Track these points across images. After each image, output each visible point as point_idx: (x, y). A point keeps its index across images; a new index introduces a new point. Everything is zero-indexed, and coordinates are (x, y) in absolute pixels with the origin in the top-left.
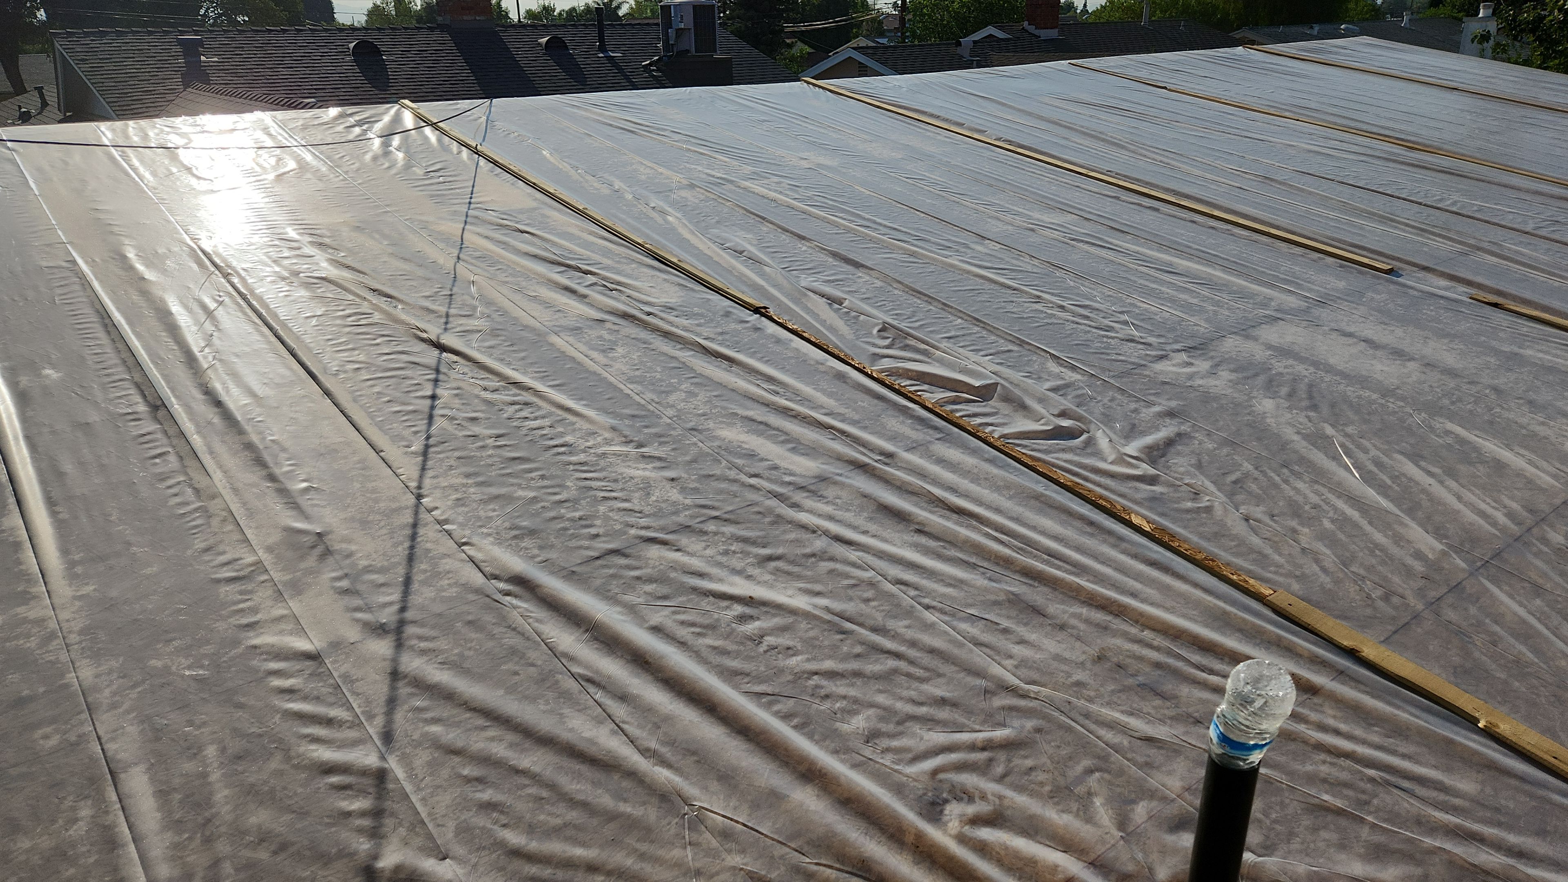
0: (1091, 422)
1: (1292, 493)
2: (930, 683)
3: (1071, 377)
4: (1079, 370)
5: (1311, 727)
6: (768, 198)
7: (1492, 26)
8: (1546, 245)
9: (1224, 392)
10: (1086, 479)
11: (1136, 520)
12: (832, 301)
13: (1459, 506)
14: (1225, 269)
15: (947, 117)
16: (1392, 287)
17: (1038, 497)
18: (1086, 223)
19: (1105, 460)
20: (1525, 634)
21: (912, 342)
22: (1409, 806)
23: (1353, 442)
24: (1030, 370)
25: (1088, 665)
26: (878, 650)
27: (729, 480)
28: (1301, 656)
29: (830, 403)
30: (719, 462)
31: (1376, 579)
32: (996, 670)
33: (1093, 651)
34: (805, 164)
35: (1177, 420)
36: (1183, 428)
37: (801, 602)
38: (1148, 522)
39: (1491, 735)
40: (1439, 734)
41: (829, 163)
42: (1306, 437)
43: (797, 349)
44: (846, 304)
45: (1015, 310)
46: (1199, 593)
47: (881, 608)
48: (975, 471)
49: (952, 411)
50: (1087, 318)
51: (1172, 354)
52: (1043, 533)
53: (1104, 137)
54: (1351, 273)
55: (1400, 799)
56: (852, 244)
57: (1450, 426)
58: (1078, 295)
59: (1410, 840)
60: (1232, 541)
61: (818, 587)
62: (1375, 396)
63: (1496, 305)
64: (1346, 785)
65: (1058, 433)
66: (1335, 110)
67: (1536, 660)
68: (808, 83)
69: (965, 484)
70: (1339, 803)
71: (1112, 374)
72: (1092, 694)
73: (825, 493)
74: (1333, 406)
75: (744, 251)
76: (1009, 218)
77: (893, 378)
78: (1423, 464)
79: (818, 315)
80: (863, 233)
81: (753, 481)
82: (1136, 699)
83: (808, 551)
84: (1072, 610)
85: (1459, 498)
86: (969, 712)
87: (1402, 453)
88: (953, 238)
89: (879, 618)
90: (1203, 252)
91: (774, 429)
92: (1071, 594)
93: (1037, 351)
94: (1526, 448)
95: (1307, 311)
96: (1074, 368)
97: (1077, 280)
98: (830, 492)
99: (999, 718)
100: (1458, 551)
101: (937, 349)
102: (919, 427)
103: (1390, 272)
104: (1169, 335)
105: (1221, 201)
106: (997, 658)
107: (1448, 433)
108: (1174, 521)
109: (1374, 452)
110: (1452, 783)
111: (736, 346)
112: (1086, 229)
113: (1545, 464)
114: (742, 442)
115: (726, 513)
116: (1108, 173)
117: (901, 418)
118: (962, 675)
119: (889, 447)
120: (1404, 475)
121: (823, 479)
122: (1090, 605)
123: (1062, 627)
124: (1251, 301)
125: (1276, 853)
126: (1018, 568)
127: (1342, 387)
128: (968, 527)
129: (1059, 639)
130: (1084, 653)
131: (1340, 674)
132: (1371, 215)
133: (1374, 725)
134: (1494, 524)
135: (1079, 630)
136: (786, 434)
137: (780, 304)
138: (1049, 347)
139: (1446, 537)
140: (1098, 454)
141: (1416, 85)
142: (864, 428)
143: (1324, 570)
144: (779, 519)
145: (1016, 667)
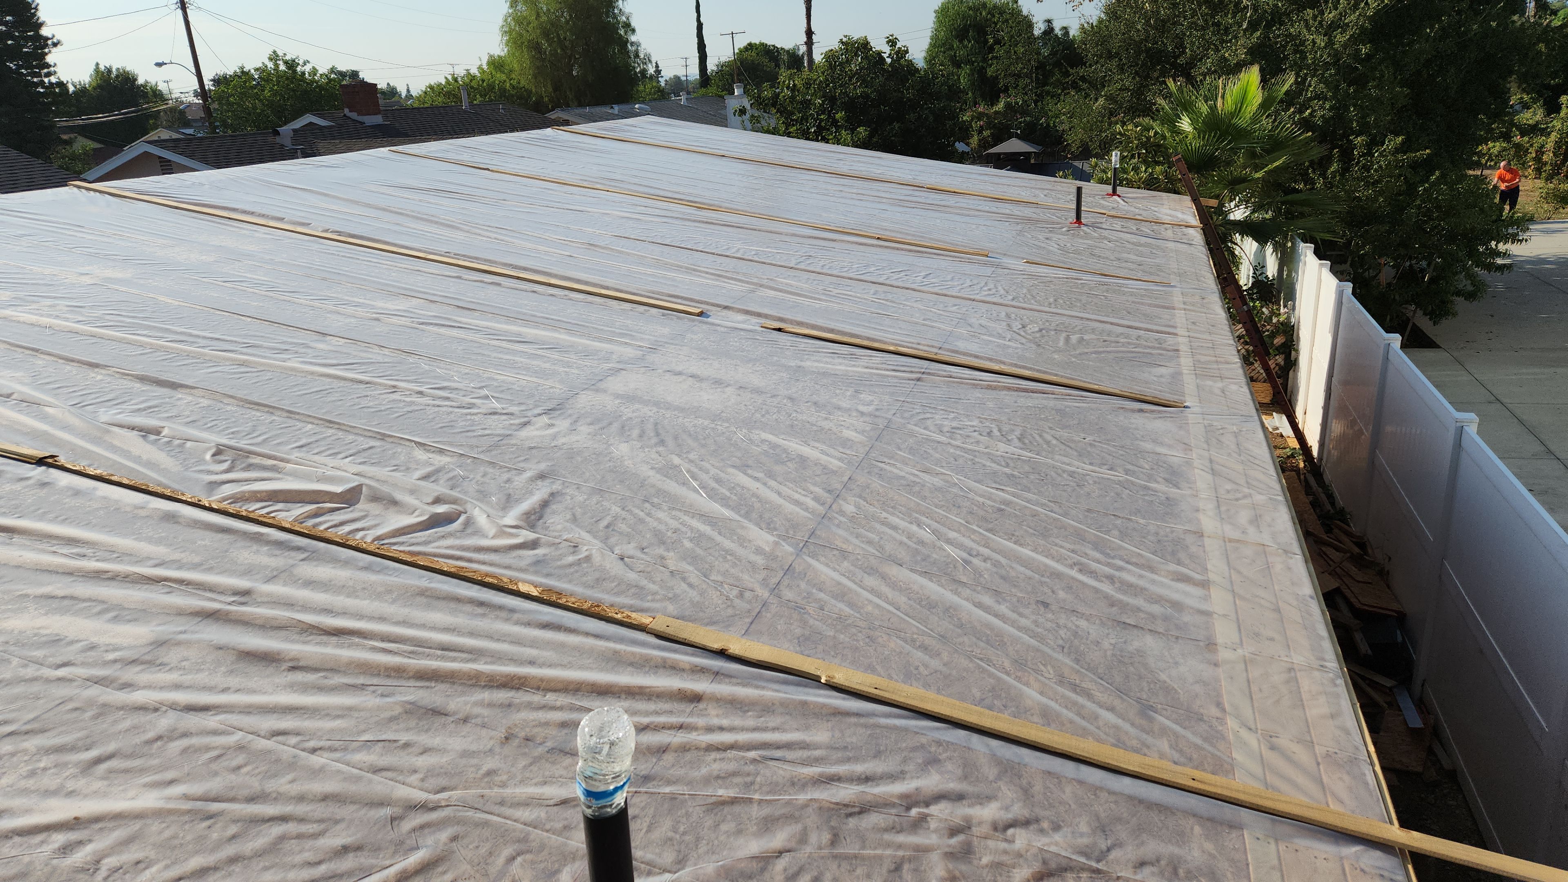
0: (466, 502)
1: (655, 524)
2: (327, 834)
3: (440, 461)
4: (448, 453)
5: (700, 732)
6: (39, 326)
7: (746, 103)
8: (806, 275)
9: (585, 445)
10: (470, 560)
11: (524, 588)
12: (146, 432)
13: (780, 501)
14: (568, 331)
15: (263, 212)
16: (705, 327)
17: (423, 593)
18: (433, 306)
19: (485, 536)
20: (841, 595)
21: (257, 460)
22: (783, 771)
23: (696, 466)
24: (397, 462)
25: (497, 749)
26: (258, 821)
27: (26, 681)
28: (684, 670)
29: (161, 551)
30: (8, 661)
31: (731, 581)
32: (403, 792)
33: (501, 733)
34: (87, 280)
35: (548, 481)
36: (554, 487)
37: (150, 800)
38: (536, 587)
39: (832, 687)
40: (794, 700)
41: (119, 275)
42: (659, 471)
43: (105, 498)
44: (165, 432)
45: (371, 404)
46: (591, 641)
47: (257, 771)
48: (351, 583)
49: (314, 526)
50: (448, 399)
51: (534, 419)
52: (433, 628)
53: (437, 220)
54: (672, 319)
55: (776, 769)
56: (165, 363)
57: (765, 436)
58: (435, 377)
59: (789, 803)
60: (613, 582)
61: (169, 775)
62: (706, 423)
63: (779, 330)
64: (734, 774)
65: (436, 521)
66: (636, 181)
67: (852, 612)
68: (79, 187)
69: (340, 601)
70: (732, 793)
71: (480, 449)
72: (504, 777)
73: (165, 660)
74: (676, 438)
75: (12, 394)
76: (350, 310)
77: (239, 504)
78: (750, 472)
79: (129, 452)
80: (177, 349)
81: (62, 672)
82: (548, 765)
83: (150, 735)
84: (473, 699)
85: (779, 494)
86: (377, 849)
87: (734, 467)
88: (290, 340)
89: (255, 785)
90: (547, 318)
91: (84, 600)
92: (470, 682)
93: (402, 442)
94: (818, 441)
95: (642, 358)
96: (441, 451)
97: (431, 363)
98: (173, 656)
99: (411, 842)
100: (785, 538)
101: (288, 461)
102: (278, 552)
103: (701, 314)
104: (529, 402)
105: (555, 270)
106: (400, 778)
107: (763, 441)
108: (560, 578)
109: (713, 471)
110: (811, 738)
111: (18, 511)
112: (430, 312)
113: (832, 451)
114: (39, 628)
115: (25, 724)
116: (447, 254)
117: (255, 547)
118: (363, 811)
119: (243, 583)
120: (738, 485)
121: (160, 644)
122: (492, 687)
123: (465, 720)
124: (596, 357)
125: (689, 863)
126: (411, 674)
127: (680, 419)
128: (350, 646)
129: (463, 734)
130: (491, 738)
131: (717, 674)
132: (679, 268)
133: (748, 711)
134: (807, 509)
135: (484, 717)
136: (103, 602)
137: (73, 448)
138: (414, 436)
139: (775, 529)
140: (478, 532)
141: (694, 155)
142: (210, 570)
143: (691, 585)
144: (105, 709)
145: (423, 780)
